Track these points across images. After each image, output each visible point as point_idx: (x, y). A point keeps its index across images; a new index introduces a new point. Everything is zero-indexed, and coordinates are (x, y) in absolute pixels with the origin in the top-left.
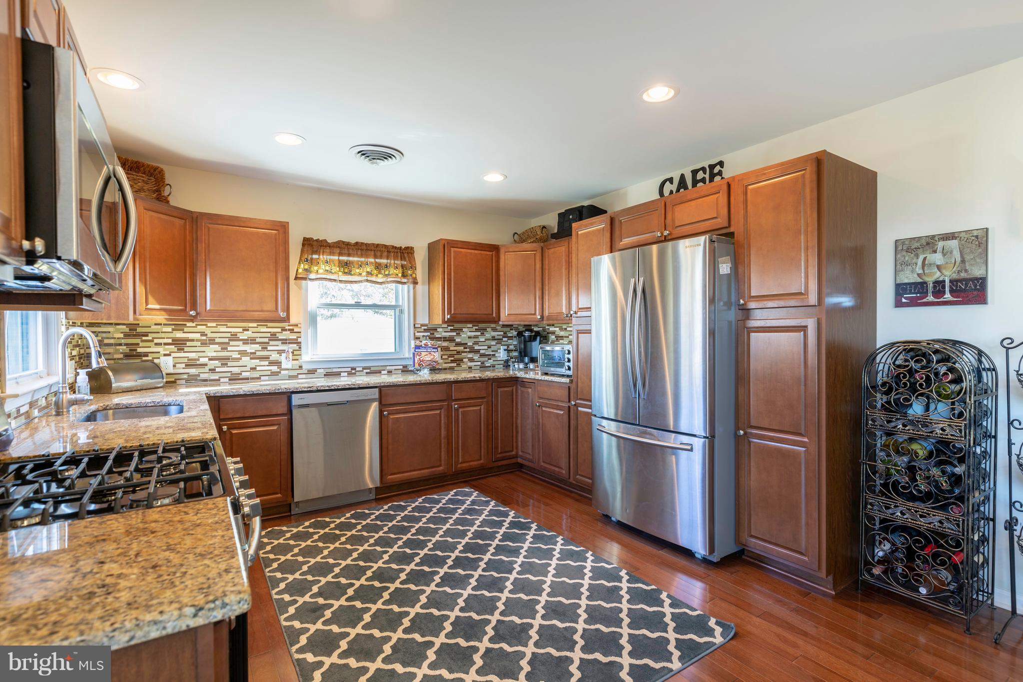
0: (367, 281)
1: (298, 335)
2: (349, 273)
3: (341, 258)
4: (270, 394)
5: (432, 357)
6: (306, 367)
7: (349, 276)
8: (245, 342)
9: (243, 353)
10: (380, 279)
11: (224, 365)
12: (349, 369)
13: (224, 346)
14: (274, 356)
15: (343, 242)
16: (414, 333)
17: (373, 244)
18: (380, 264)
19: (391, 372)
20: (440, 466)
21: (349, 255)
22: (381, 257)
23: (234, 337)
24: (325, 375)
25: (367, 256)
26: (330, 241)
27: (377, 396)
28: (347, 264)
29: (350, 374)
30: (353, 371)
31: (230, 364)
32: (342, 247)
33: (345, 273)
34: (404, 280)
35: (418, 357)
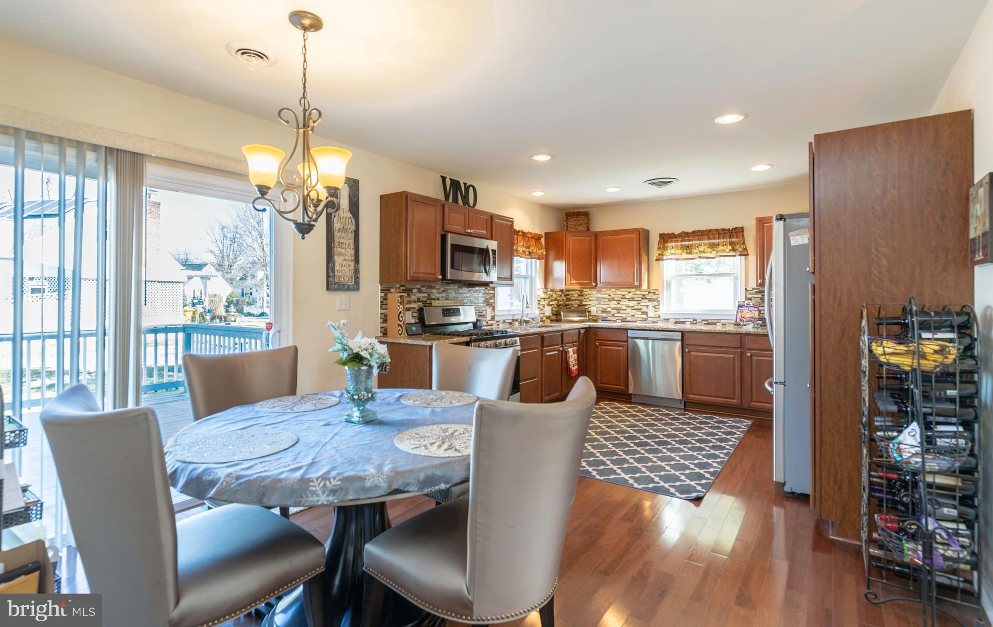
0: (700, 257)
1: (658, 296)
2: (691, 253)
3: (683, 243)
4: (617, 329)
5: (753, 314)
6: (663, 317)
7: (691, 255)
8: (629, 300)
9: (628, 306)
10: (713, 254)
11: (619, 312)
12: (692, 320)
13: (619, 302)
14: (644, 309)
15: (684, 232)
16: (746, 295)
17: (707, 230)
18: (713, 244)
19: (725, 325)
20: (733, 399)
21: (689, 240)
22: (714, 238)
23: (624, 297)
24: (675, 323)
25: (703, 239)
26: (676, 233)
27: (680, 337)
28: (688, 247)
29: (692, 323)
30: (695, 322)
31: (621, 312)
32: (684, 235)
33: (687, 253)
34: (733, 254)
35: (740, 314)
